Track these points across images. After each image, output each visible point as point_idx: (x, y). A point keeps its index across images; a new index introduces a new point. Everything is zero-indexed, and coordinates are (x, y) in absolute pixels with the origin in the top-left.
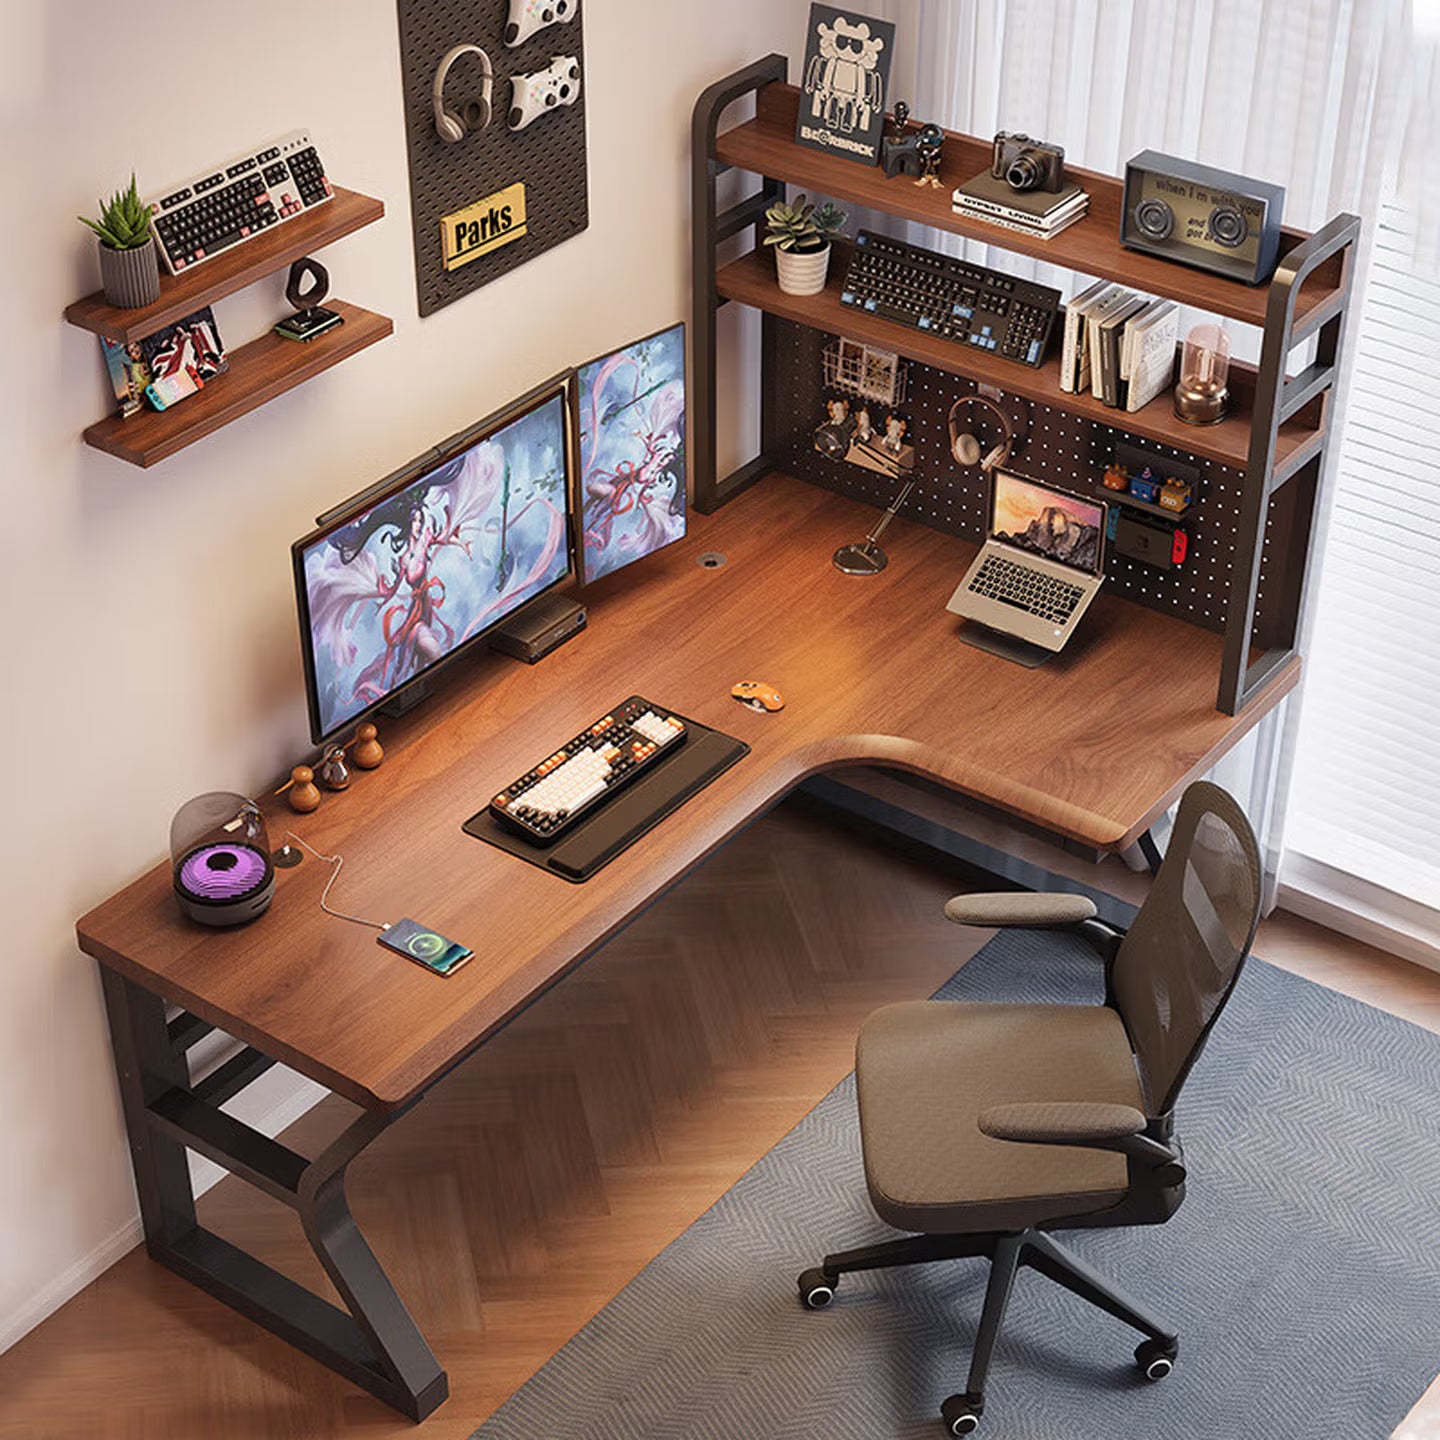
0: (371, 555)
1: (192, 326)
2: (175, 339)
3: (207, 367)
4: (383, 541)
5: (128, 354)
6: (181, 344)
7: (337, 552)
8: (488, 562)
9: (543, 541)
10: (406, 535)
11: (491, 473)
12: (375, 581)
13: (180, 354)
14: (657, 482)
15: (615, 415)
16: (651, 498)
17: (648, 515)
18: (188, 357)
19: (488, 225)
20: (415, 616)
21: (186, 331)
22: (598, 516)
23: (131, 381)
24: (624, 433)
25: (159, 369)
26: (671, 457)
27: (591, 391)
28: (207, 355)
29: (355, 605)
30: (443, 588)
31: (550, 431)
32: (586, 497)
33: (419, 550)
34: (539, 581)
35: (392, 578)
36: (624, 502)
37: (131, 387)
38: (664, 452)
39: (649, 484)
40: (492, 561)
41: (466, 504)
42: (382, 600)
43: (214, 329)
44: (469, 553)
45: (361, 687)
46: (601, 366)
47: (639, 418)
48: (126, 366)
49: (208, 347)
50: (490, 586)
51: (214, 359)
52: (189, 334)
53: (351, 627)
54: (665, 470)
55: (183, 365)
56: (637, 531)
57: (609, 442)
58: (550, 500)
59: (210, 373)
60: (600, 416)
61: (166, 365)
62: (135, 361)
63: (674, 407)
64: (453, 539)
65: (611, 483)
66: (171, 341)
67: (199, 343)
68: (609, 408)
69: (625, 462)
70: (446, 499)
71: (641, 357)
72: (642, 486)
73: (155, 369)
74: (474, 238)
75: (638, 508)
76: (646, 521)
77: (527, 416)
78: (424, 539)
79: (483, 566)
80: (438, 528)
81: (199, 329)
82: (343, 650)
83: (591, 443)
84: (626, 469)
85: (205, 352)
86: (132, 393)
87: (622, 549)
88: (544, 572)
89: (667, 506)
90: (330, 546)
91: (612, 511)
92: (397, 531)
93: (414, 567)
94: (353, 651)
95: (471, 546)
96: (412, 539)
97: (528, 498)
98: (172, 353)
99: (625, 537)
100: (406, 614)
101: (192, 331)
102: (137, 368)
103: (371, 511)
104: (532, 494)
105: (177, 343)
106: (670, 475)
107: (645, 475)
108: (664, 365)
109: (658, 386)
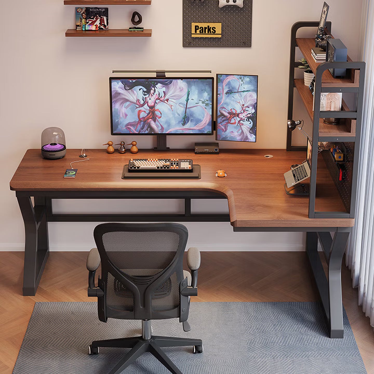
0: (135, 92)
1: (101, 16)
2: (95, 17)
3: (102, 27)
4: (140, 90)
5: (82, 16)
6: (97, 19)
7: (124, 86)
8: (179, 115)
9: (202, 119)
10: (148, 92)
11: (182, 90)
12: (136, 100)
13: (95, 21)
14: (245, 120)
15: (231, 93)
16: (243, 124)
17: (242, 129)
18: (98, 23)
19: (207, 30)
20: (150, 116)
21: (99, 17)
22: (223, 121)
23: (81, 22)
24: (233, 100)
25: (89, 22)
26: (251, 115)
27: (222, 83)
28: (103, 24)
29: (128, 103)
30: (161, 114)
31: (207, 88)
32: (219, 114)
33: (153, 99)
34: (199, 130)
35: (142, 102)
36: (233, 121)
37: (81, 24)
38: (248, 112)
39: (243, 120)
40: (181, 115)
41: (171, 94)
42: (138, 106)
43: (107, 20)
44: (172, 109)
45: (128, 126)
46: (227, 77)
47: (240, 98)
48: (81, 18)
49: (104, 23)
50: (179, 122)
51: (105, 26)
52: (100, 18)
53: (126, 108)
54: (249, 118)
55: (95, 24)
56: (237, 132)
57: (228, 100)
58: (206, 108)
59: (102, 29)
60: (225, 91)
61: (90, 22)
62: (84, 18)
63: (252, 100)
64: (166, 101)
65: (228, 113)
66: (94, 17)
67: (102, 21)
68: (228, 90)
69: (234, 109)
70: (164, 89)
71: (241, 80)
72: (240, 119)
73: (87, 21)
74: (201, 31)
75: (238, 125)
76: (241, 131)
77: (197, 80)
78: (155, 96)
79: (177, 115)
80: (160, 96)
81: (103, 18)
82: (122, 113)
83: (222, 98)
84: (234, 112)
85: (103, 23)
86: (81, 25)
87: (232, 135)
88: (202, 129)
89: (249, 130)
90: (121, 82)
91: (228, 122)
92: (145, 90)
93: (151, 103)
94: (126, 115)
95: (172, 107)
96: (150, 95)
97: (196, 103)
98: (93, 20)
99: (232, 132)
100: (147, 115)
101: (101, 17)
102: (83, 20)
103: (136, 80)
104: (198, 103)
105: (96, 18)
106: (250, 120)
107: (241, 116)
108: (250, 86)
109: (247, 91)
